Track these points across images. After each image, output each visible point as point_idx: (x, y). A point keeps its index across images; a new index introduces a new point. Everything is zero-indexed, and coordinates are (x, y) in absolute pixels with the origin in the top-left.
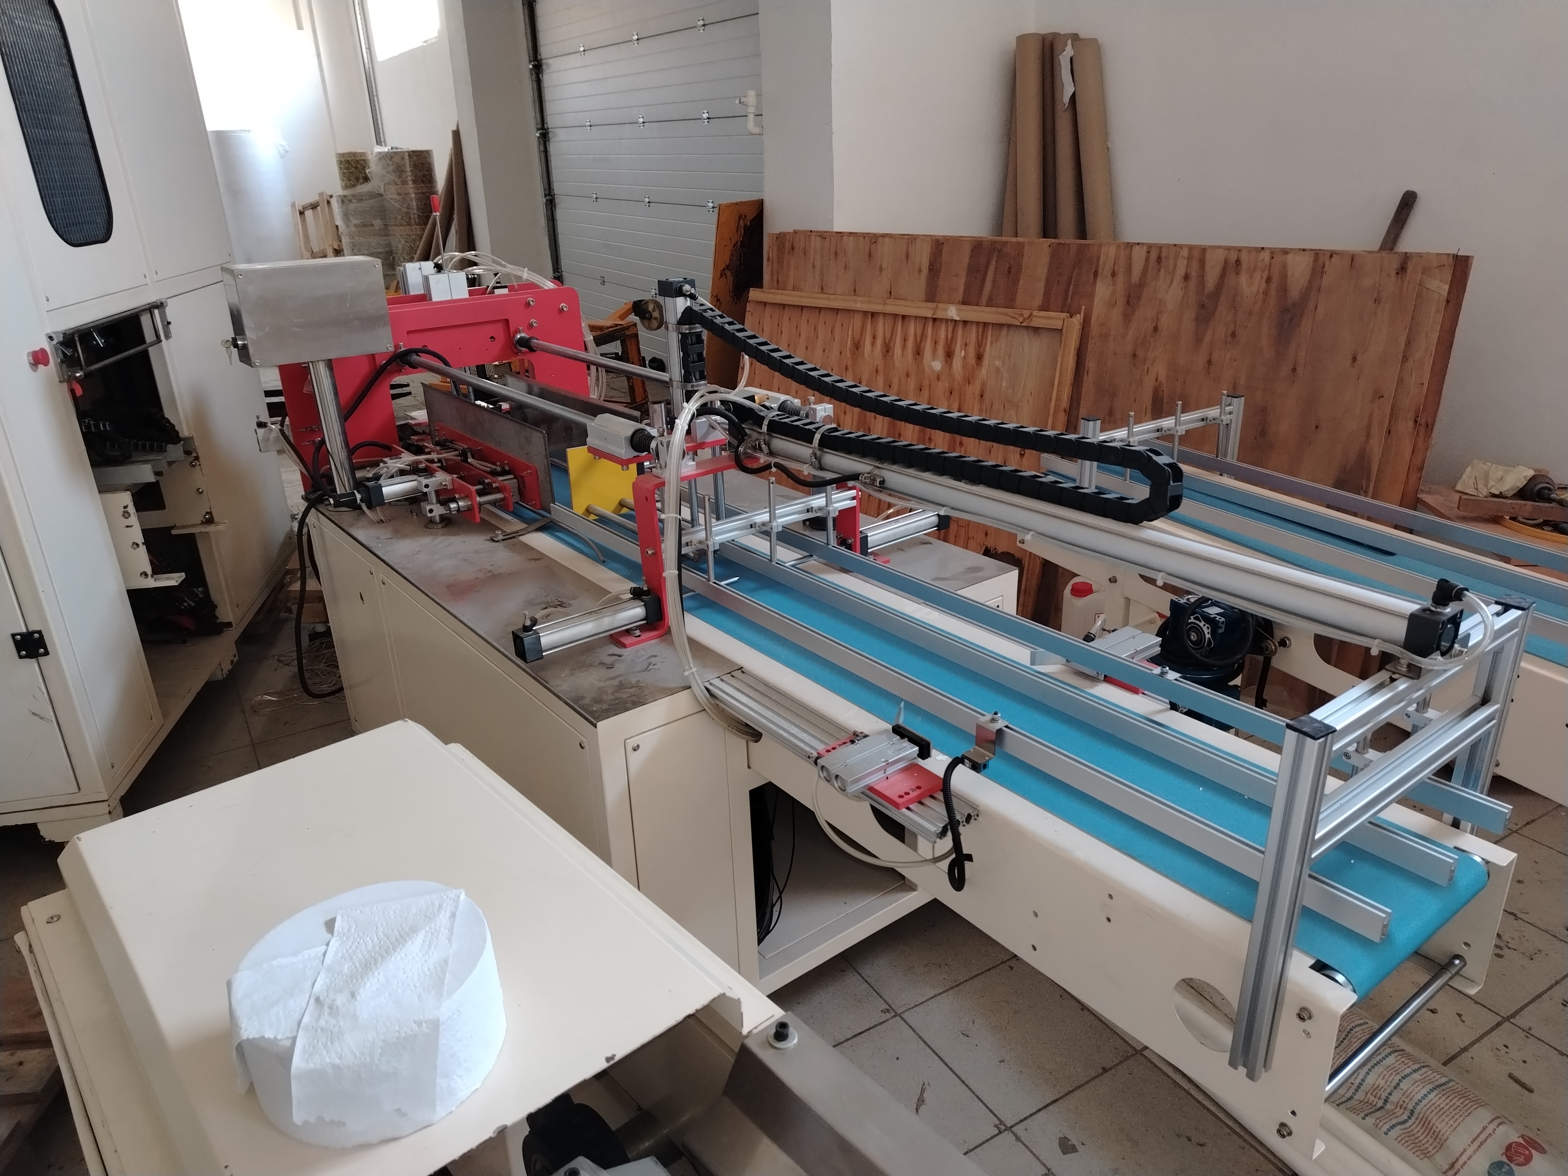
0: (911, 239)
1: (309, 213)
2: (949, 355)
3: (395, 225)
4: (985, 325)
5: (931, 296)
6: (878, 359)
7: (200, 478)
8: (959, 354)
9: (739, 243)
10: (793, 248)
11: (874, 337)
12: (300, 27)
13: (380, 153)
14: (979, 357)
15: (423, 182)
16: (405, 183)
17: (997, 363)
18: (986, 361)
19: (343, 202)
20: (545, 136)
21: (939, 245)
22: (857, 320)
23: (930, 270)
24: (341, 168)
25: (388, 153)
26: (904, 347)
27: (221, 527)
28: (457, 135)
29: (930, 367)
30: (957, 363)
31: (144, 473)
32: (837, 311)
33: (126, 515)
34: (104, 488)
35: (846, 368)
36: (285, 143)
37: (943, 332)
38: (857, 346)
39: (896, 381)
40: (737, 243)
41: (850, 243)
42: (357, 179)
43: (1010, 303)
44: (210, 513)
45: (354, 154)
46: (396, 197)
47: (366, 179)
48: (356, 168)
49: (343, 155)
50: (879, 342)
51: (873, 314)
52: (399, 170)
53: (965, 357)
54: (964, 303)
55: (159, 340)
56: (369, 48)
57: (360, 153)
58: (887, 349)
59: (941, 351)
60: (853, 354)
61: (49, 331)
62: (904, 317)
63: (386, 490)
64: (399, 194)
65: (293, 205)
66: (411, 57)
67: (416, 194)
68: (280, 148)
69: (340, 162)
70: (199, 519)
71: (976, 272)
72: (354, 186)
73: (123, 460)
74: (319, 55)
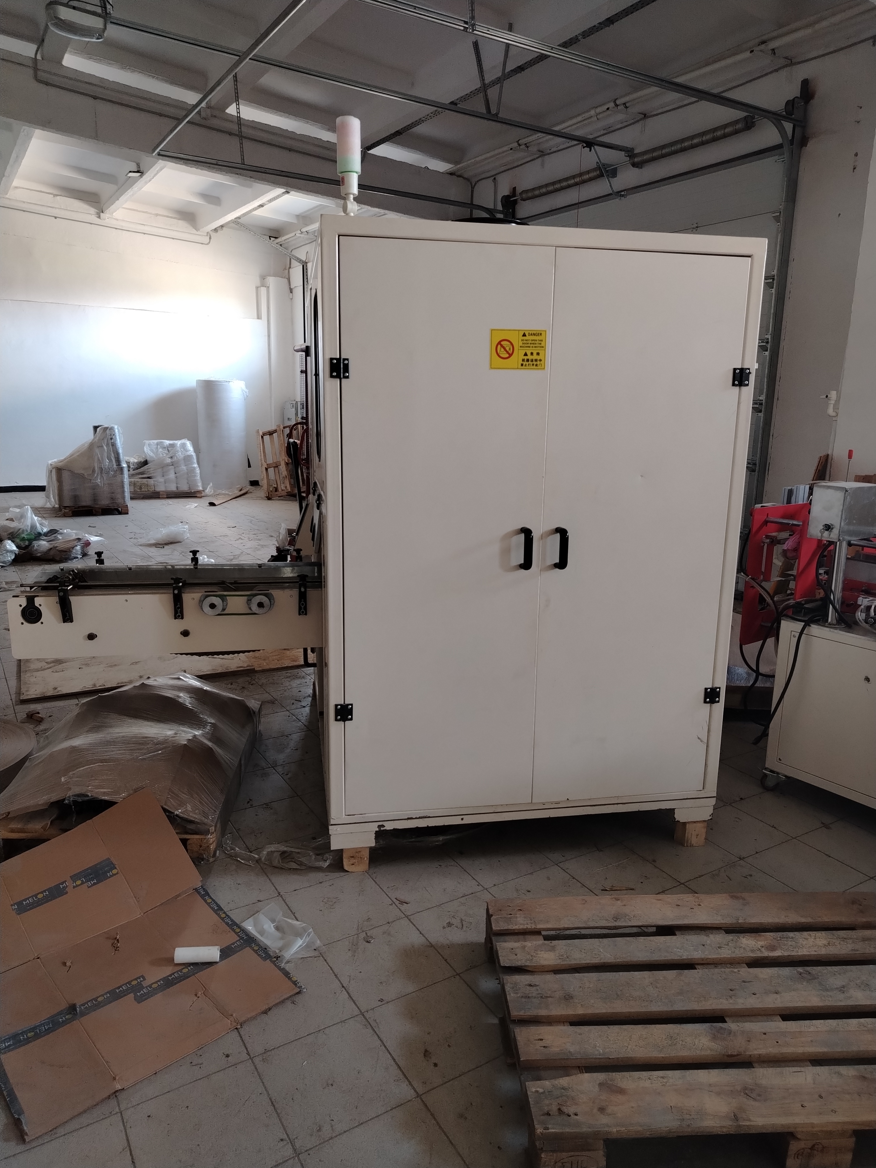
1: (267, 438)
12: (258, 318)
36: (248, 391)
65: (257, 431)
74: (269, 336)
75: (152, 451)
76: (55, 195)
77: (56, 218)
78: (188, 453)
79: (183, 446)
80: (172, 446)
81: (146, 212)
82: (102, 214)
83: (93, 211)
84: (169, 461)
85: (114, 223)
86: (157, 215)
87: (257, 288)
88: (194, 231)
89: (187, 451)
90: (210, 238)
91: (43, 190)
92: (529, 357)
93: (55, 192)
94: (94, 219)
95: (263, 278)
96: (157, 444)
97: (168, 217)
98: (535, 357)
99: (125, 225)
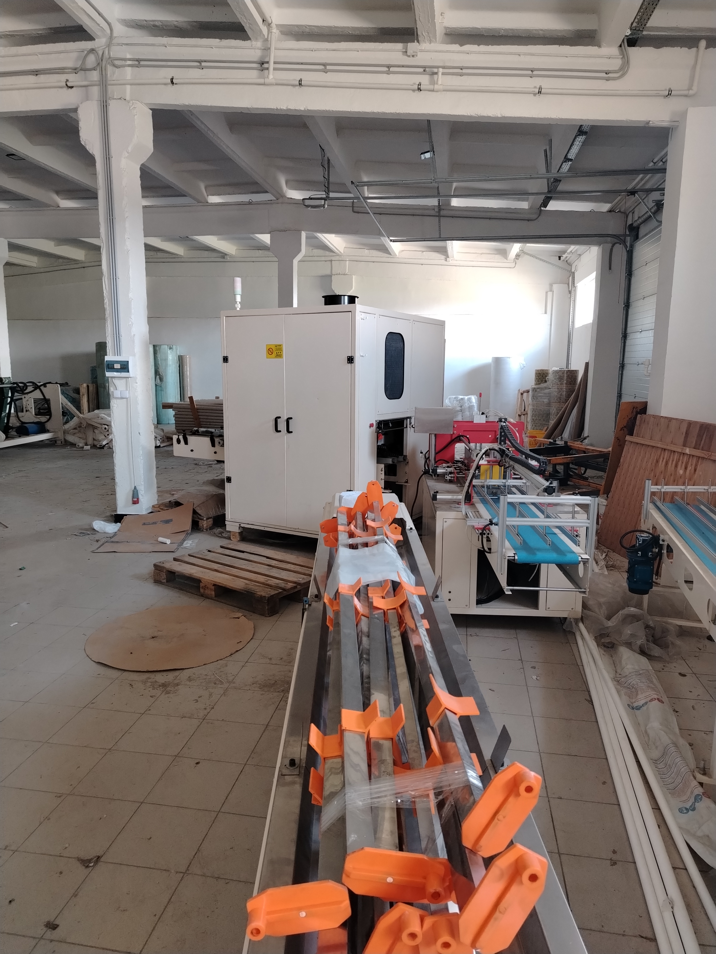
0: (682, 421)
1: (525, 394)
2: (686, 468)
3: (553, 402)
4: (699, 457)
5: (685, 445)
6: (663, 468)
7: (407, 469)
8: (689, 468)
9: (632, 418)
10: (645, 421)
11: (663, 458)
12: (546, 313)
13: (554, 370)
14: (695, 470)
15: (570, 384)
16: (562, 384)
17: (700, 473)
18: (697, 472)
19: (533, 390)
20: (622, 366)
21: (690, 424)
22: (660, 451)
23: (686, 433)
24: (536, 376)
25: (557, 370)
26: (672, 464)
27: (409, 484)
28: (587, 364)
29: (679, 472)
30: (688, 471)
31: (390, 461)
32: (653, 447)
33: (382, 471)
34: (378, 462)
35: (652, 470)
36: (524, 363)
37: (686, 458)
38: (657, 461)
39: (667, 477)
40: (631, 417)
41: (662, 420)
42: (542, 381)
43: (709, 450)
44: (407, 480)
45: (543, 370)
46: (557, 390)
47: (546, 381)
48: (542, 376)
49: (538, 370)
50: (665, 460)
51: (665, 449)
52: (561, 379)
53: (690, 470)
54: (694, 448)
55: (407, 427)
56: (573, 322)
57: (546, 370)
58: (667, 463)
59: (683, 467)
60: (656, 465)
61: (377, 419)
62: (674, 451)
63: (438, 471)
64: (558, 389)
65: (519, 390)
66: (585, 326)
67: (566, 389)
68: (522, 365)
69: (536, 374)
70: (404, 481)
71: (700, 436)
72: (539, 384)
73: (386, 457)
74: (551, 325)
75: (450, 402)
76: (423, 252)
77: (422, 265)
78: (472, 404)
79: (469, 399)
80: (462, 399)
81: (476, 253)
82: (448, 259)
83: (443, 257)
84: (459, 408)
85: (455, 263)
86: (482, 254)
87: (547, 293)
88: (505, 261)
89: (471, 402)
90: (516, 263)
91: (417, 250)
92: (278, 354)
93: (423, 250)
94: (443, 262)
95: (551, 285)
96: (455, 398)
97: (489, 254)
98: (280, 354)
99: (462, 263)
